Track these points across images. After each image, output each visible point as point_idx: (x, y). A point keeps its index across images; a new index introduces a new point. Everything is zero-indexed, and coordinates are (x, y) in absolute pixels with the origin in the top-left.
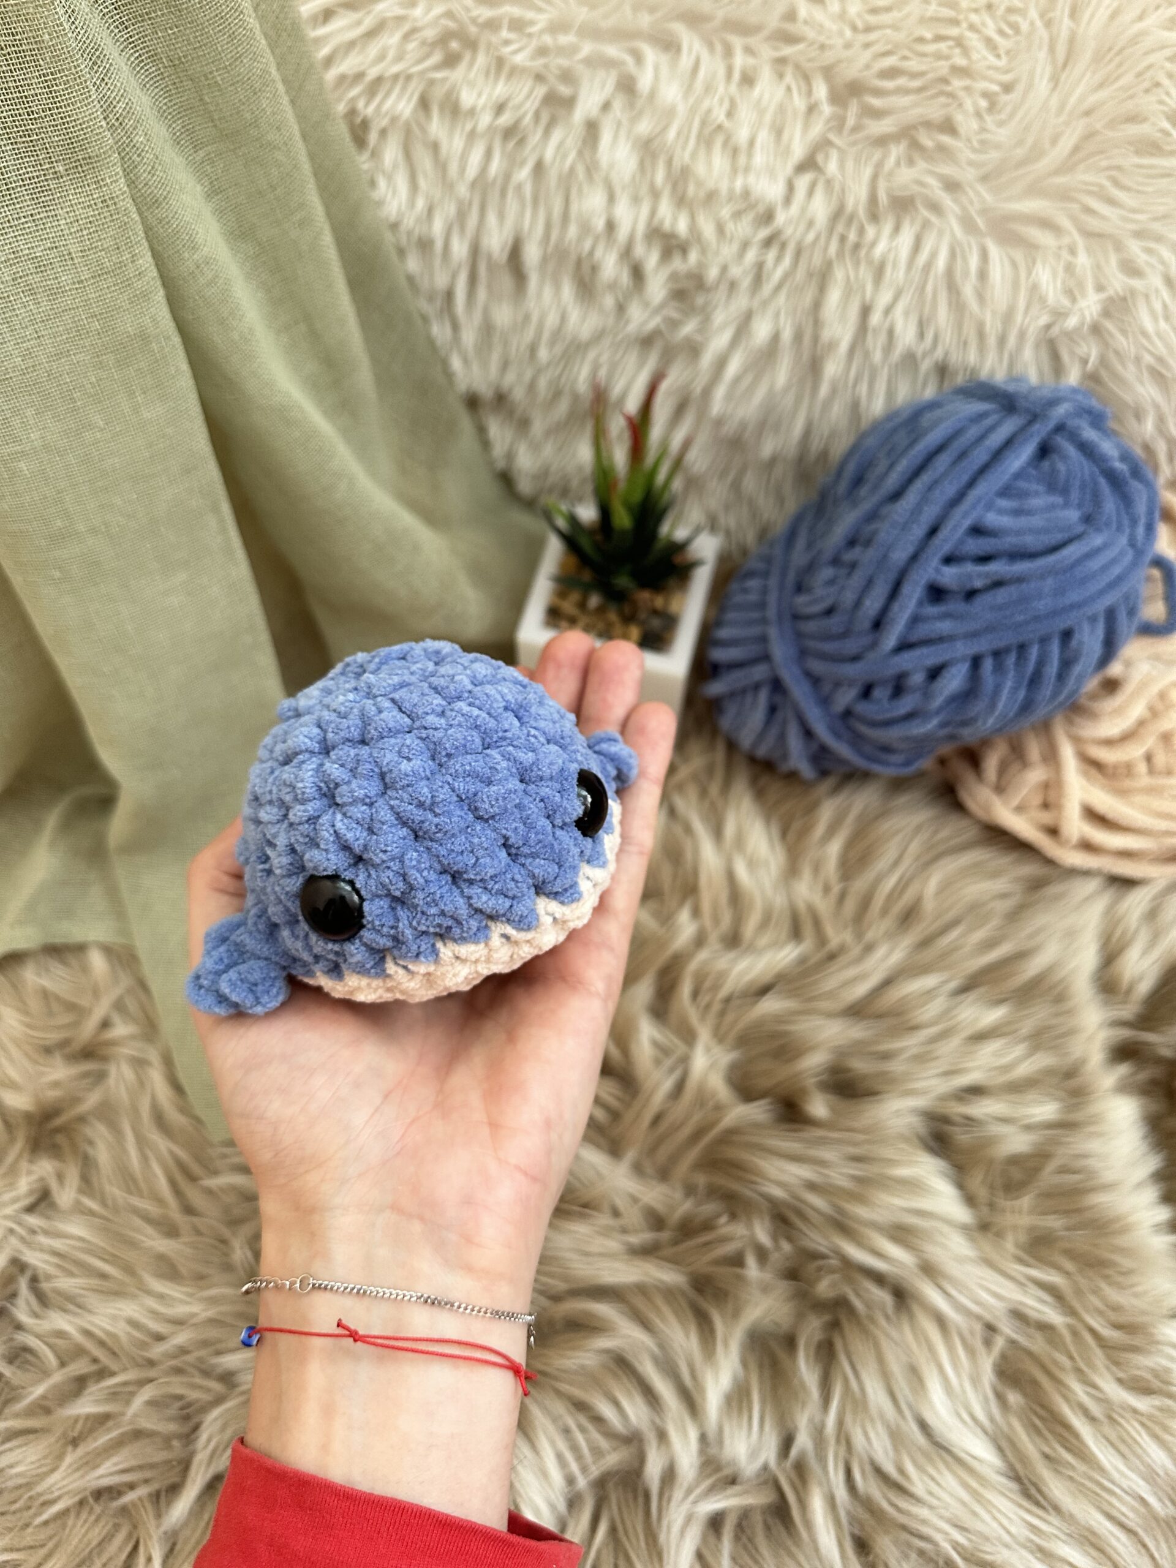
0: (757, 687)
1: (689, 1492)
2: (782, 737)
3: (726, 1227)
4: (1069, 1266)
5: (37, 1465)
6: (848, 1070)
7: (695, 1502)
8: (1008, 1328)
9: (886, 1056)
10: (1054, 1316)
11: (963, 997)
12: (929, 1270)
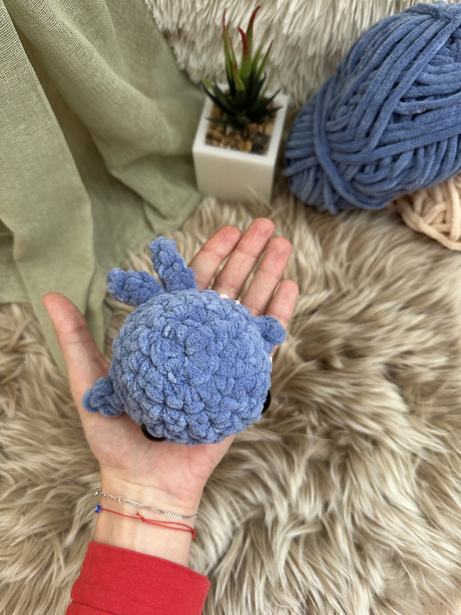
0: (309, 169)
1: (284, 528)
2: (321, 194)
3: (297, 416)
4: (450, 428)
5: (9, 523)
6: (351, 346)
7: (287, 532)
8: (422, 455)
9: (369, 339)
10: (443, 450)
11: (403, 311)
12: (388, 432)
